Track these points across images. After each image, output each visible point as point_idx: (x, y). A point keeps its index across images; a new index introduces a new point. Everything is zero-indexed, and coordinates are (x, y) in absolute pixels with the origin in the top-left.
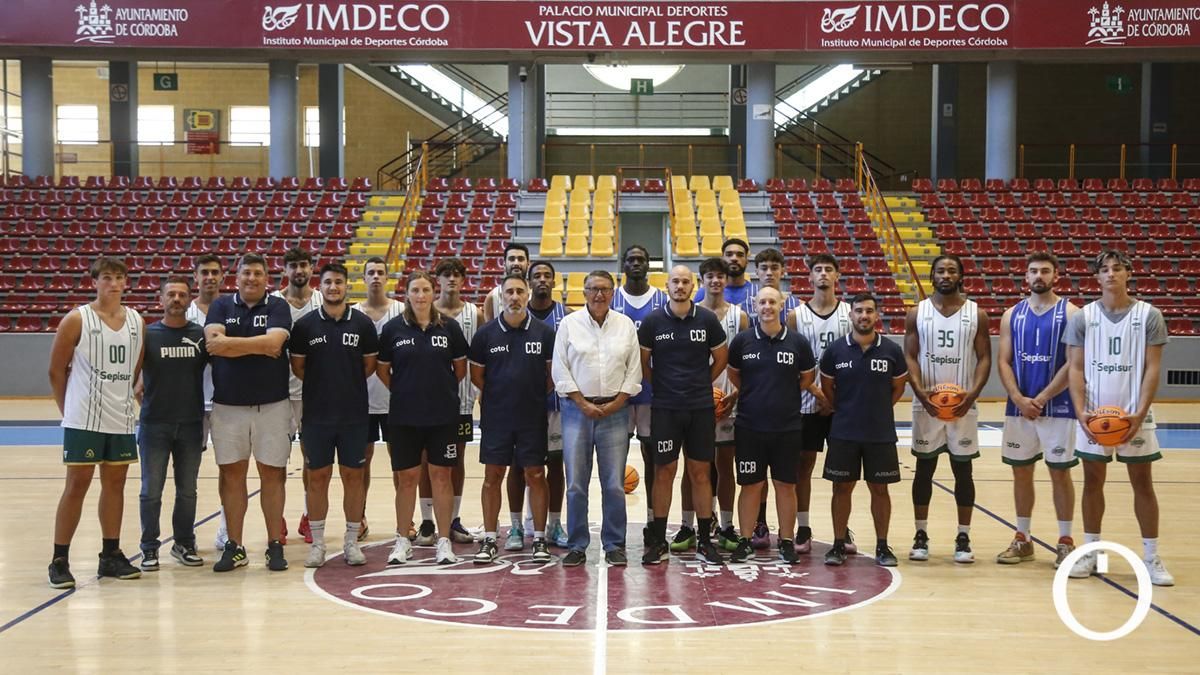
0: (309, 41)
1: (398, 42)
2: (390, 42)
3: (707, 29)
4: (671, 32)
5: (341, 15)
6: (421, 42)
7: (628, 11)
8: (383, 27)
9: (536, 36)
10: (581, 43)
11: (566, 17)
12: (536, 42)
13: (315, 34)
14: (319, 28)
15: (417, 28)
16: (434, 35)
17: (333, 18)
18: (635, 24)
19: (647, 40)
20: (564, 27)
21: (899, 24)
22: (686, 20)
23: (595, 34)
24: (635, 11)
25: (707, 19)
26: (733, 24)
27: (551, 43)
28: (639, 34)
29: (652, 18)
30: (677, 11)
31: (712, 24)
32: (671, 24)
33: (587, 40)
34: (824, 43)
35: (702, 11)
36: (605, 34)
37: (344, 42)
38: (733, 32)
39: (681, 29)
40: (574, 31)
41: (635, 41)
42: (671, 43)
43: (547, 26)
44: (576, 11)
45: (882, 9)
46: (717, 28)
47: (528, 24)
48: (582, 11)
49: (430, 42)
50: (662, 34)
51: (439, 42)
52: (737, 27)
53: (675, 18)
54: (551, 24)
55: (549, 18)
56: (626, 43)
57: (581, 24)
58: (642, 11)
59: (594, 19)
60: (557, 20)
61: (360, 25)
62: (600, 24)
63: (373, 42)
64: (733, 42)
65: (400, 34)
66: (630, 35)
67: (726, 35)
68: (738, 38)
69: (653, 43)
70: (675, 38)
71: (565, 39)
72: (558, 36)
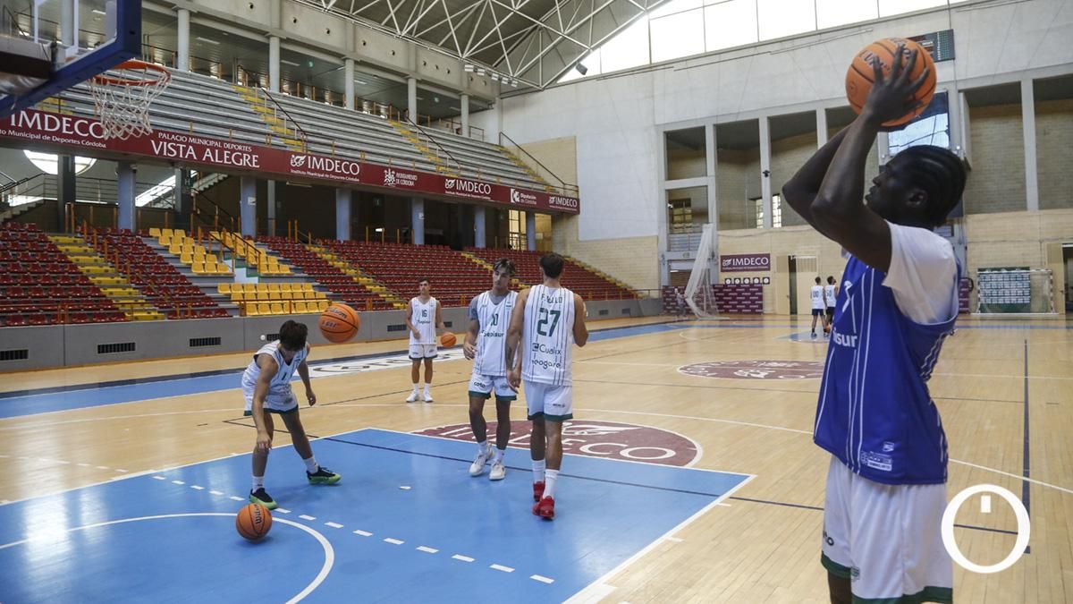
0: (11, 132)
1: (74, 141)
2: (69, 141)
3: (242, 157)
4: (226, 157)
5: (36, 120)
6: (88, 143)
7: (205, 142)
8: (64, 131)
9: (157, 148)
10: (181, 156)
11: (173, 141)
12: (157, 153)
13: (16, 129)
14: (20, 125)
15: (86, 135)
16: (98, 141)
17: (30, 121)
18: (208, 150)
19: (214, 159)
20: (172, 146)
21: (321, 167)
22: (233, 151)
23: (188, 153)
24: (208, 143)
25: (243, 152)
26: (254, 156)
27: (165, 154)
28: (210, 155)
29: (217, 148)
30: (228, 146)
31: (245, 155)
32: (226, 152)
33: (184, 155)
34: (292, 171)
35: (240, 147)
36: (193, 153)
37: (38, 137)
38: (254, 161)
39: (230, 155)
40: (177, 149)
41: (208, 158)
42: (226, 162)
43: (163, 145)
44: (179, 138)
45: (314, 158)
46: (247, 157)
47: (153, 141)
48: (181, 139)
49: (95, 144)
50: (221, 157)
51: (100, 145)
52: (256, 158)
53: (227, 149)
54: (165, 143)
55: (164, 140)
56: (204, 159)
57: (181, 146)
58: (212, 143)
59: (188, 144)
60: (168, 142)
61: (49, 127)
62: (191, 147)
63: (58, 139)
64: (254, 166)
65: (75, 136)
66: (206, 155)
67: (251, 161)
68: (256, 164)
69: (217, 161)
70: (228, 160)
71: (172, 153)
72: (169, 151)
